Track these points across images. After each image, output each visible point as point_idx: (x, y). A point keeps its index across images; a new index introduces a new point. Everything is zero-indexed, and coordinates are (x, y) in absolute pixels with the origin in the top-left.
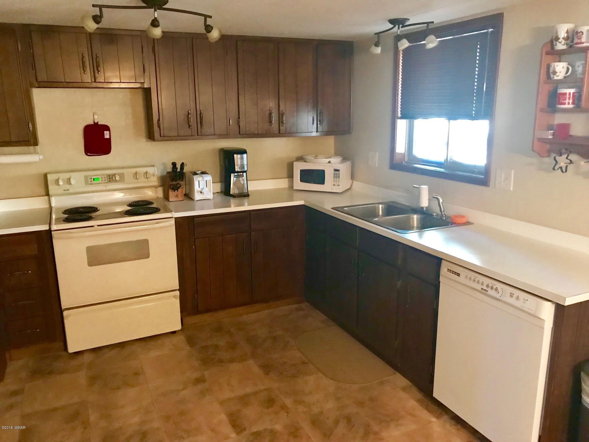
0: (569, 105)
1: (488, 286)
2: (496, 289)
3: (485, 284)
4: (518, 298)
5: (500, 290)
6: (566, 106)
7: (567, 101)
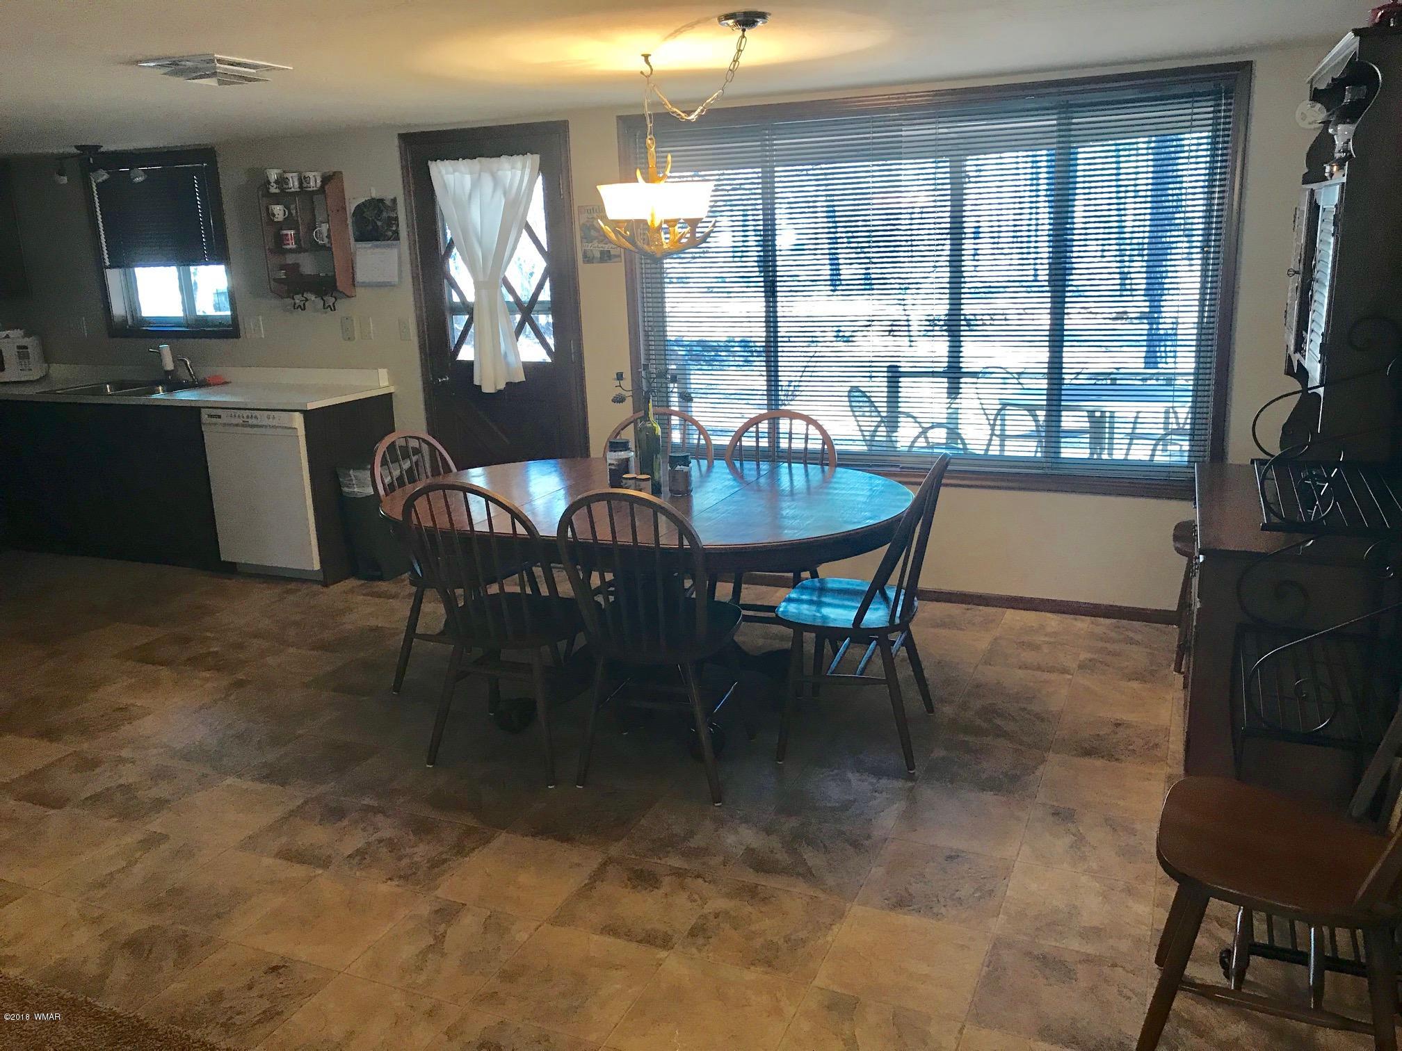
0: (292, 245)
1: (248, 417)
2: (256, 417)
3: (245, 416)
4: (274, 418)
5: (258, 416)
6: (290, 246)
7: (290, 242)
